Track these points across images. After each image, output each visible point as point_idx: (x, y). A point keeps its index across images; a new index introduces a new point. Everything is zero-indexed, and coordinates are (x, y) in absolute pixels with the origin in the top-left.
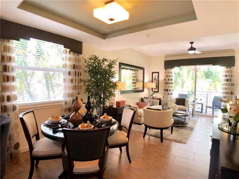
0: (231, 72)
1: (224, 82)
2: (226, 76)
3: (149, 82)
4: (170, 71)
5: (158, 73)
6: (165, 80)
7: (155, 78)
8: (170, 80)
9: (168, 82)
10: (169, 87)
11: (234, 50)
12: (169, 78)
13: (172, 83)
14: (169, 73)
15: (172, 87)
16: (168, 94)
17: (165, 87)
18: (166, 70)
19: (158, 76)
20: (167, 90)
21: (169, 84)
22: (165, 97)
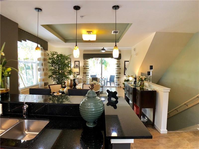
0: (119, 62)
1: (116, 67)
2: (117, 64)
3: (73, 68)
4: (87, 61)
5: (79, 61)
6: (84, 66)
7: (77, 65)
8: (87, 66)
9: (85, 68)
10: (86, 71)
11: (121, 50)
12: (87, 65)
13: (88, 68)
14: (86, 62)
15: (88, 71)
16: (87, 75)
17: (84, 71)
18: (84, 60)
19: (79, 64)
20: (86, 73)
21: (87, 69)
22: (84, 78)
